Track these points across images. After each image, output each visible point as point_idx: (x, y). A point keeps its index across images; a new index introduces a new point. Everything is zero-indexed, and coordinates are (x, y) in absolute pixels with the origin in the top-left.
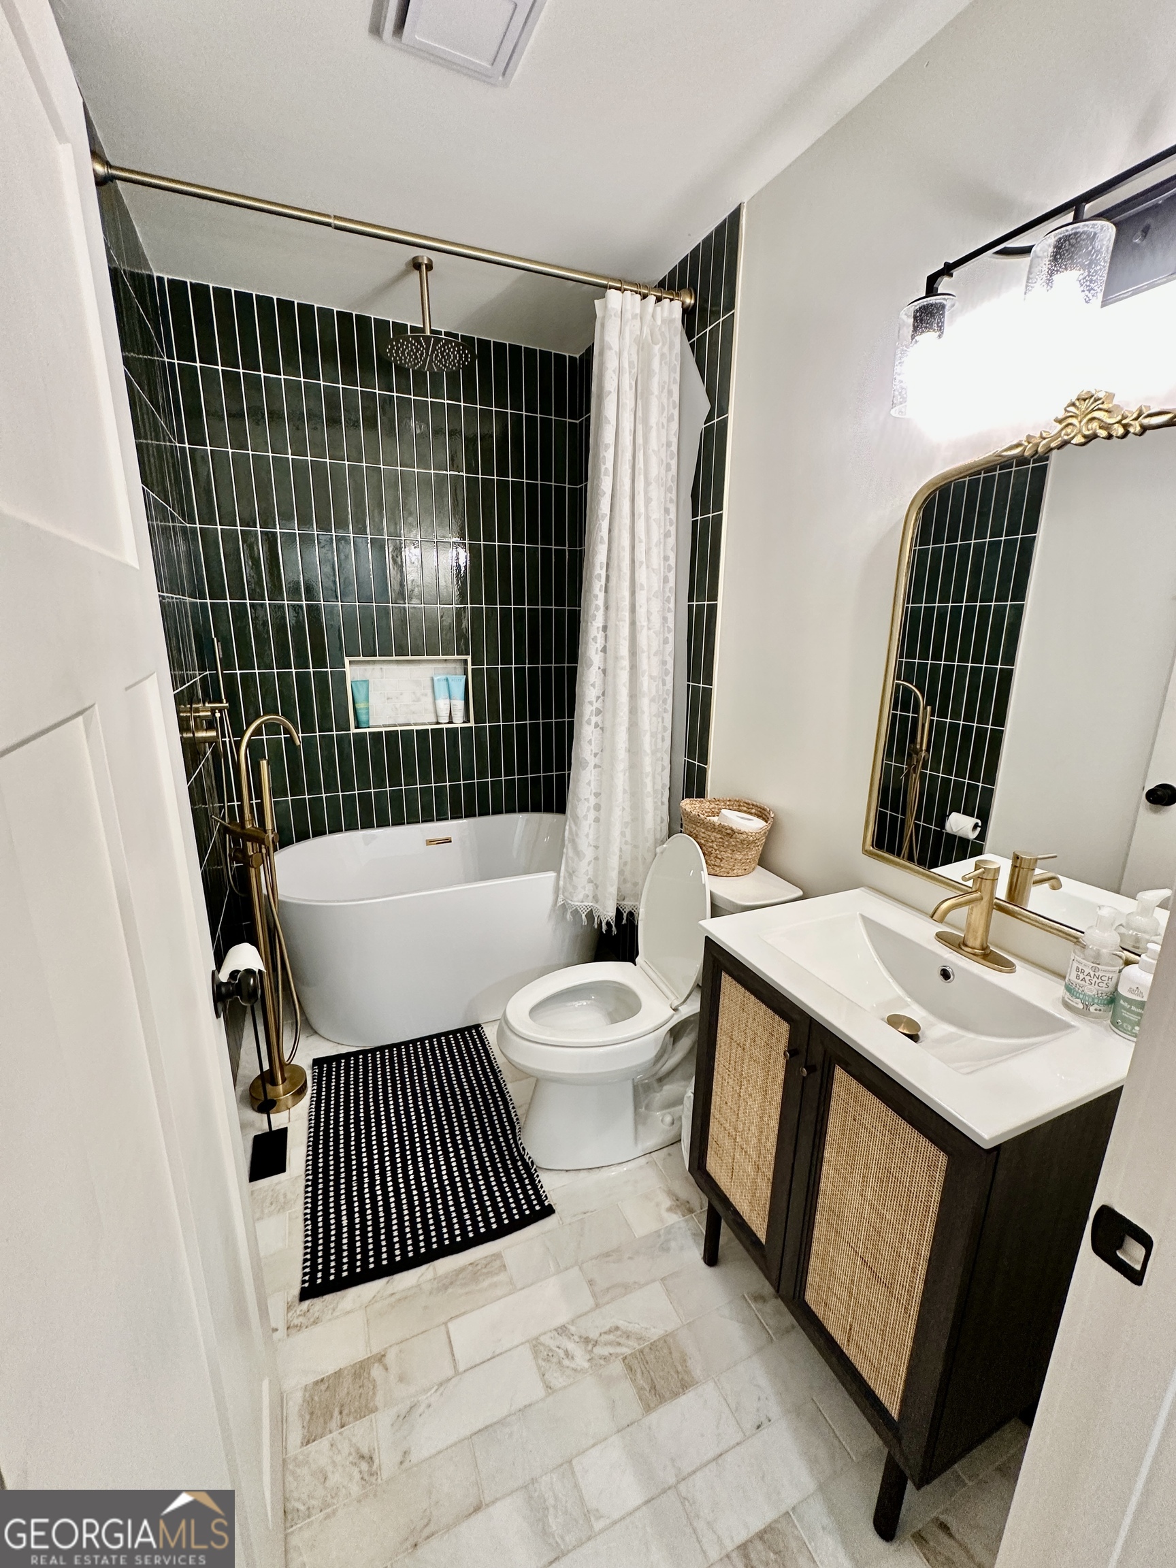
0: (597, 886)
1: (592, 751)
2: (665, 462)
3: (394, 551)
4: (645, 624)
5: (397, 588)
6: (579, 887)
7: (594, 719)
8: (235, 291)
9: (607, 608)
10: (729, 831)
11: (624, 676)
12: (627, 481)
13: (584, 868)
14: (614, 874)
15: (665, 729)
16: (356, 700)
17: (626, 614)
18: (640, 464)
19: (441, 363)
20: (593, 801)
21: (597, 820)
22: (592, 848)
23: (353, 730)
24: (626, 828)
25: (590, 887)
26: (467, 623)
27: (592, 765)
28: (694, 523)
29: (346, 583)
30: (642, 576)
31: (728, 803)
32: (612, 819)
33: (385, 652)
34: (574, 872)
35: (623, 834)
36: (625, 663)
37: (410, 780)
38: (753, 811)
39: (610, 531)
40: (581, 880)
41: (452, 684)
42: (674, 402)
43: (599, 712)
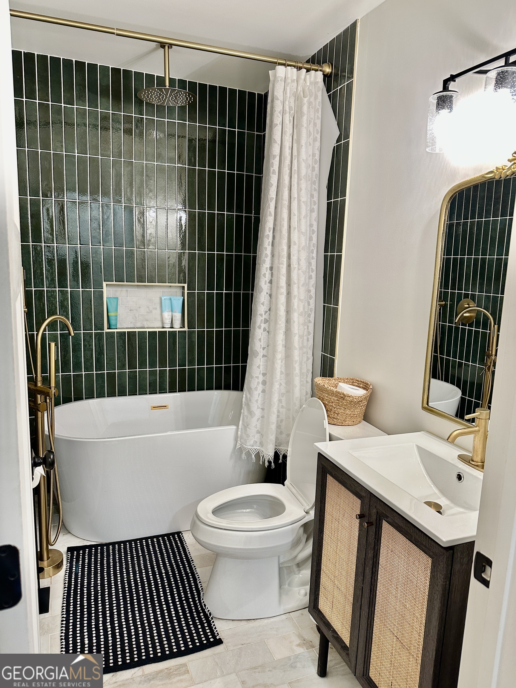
0: (262, 435)
1: (261, 345)
2: (311, 167)
3: (139, 214)
4: (296, 266)
5: (140, 238)
6: (251, 436)
7: (263, 326)
8: (50, 56)
9: (273, 256)
10: (342, 396)
11: (282, 299)
12: (286, 178)
13: (255, 423)
14: (273, 427)
15: (309, 333)
16: (109, 311)
17: (285, 260)
18: (295, 167)
19: (175, 101)
20: (261, 378)
21: (264, 391)
22: (260, 410)
23: (106, 330)
24: (282, 397)
25: (258, 436)
26: (185, 263)
27: (261, 354)
28: (329, 205)
29: (106, 234)
30: (295, 236)
31: (346, 380)
32: (273, 390)
33: (130, 279)
34: (247, 425)
35: (280, 401)
36: (284, 290)
37: (142, 364)
38: (361, 385)
39: (276, 208)
40: (252, 431)
41: (174, 302)
42: (317, 130)
43: (266, 321)
